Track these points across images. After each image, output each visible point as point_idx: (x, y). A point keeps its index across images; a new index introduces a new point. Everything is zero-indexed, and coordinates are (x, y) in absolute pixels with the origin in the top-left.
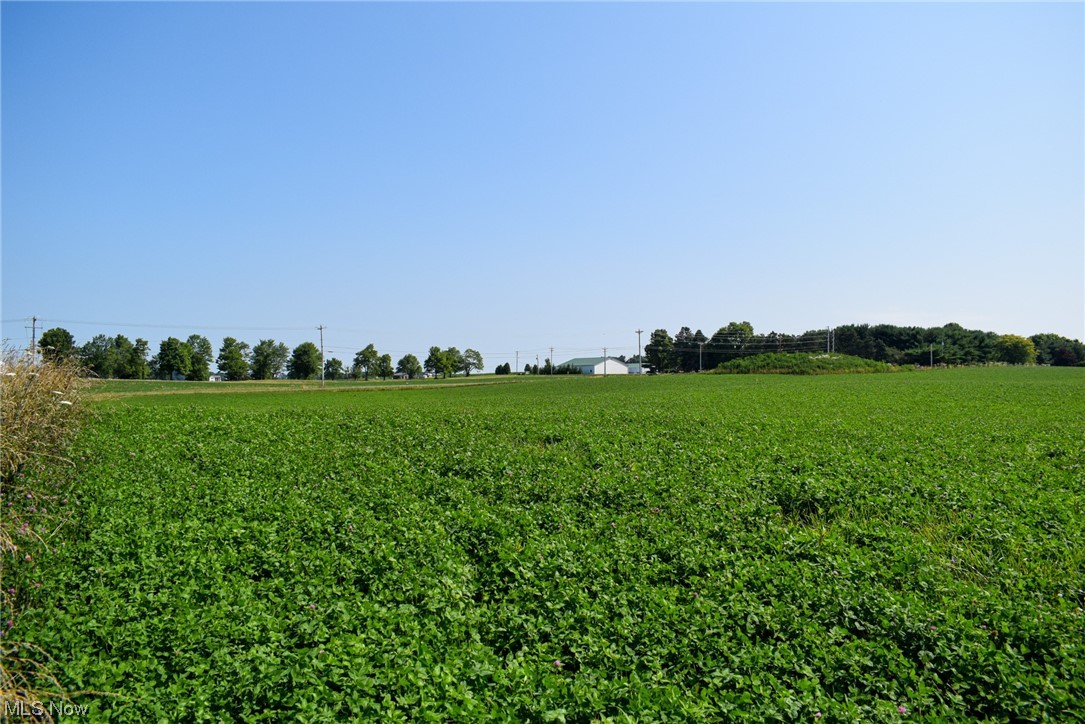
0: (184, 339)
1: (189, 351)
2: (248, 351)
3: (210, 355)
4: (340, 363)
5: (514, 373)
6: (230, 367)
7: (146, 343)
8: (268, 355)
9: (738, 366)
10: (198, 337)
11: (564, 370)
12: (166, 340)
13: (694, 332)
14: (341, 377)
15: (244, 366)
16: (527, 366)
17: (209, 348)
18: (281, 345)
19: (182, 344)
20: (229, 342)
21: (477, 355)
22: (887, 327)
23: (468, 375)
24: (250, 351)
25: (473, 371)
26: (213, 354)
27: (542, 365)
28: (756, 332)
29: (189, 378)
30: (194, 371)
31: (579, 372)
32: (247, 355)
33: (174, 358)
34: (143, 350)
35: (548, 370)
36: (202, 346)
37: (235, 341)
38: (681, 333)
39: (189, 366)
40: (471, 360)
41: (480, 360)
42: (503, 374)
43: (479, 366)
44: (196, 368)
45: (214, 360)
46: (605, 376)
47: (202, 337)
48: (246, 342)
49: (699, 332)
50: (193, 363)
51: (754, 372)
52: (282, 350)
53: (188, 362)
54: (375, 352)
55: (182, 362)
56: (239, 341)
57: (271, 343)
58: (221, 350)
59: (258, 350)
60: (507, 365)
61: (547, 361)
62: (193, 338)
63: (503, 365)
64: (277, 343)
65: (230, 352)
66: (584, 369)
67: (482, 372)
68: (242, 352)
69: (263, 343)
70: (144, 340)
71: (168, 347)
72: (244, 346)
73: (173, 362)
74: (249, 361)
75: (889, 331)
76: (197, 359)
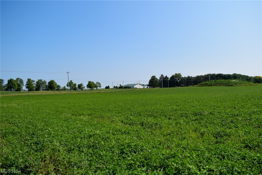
0: (15, 79)
1: (17, 82)
2: (34, 83)
3: (23, 84)
4: (60, 86)
5: (111, 88)
6: (30, 87)
7: (3, 80)
8: (41, 84)
9: (207, 84)
10: (19, 79)
11: (126, 87)
12: (10, 79)
13: (165, 76)
14: (60, 90)
15: (33, 87)
16: (114, 86)
17: (23, 82)
18: (45, 81)
19: (14, 80)
20: (29, 80)
21: (99, 84)
22: (221, 74)
23: (97, 89)
24: (35, 82)
25: (98, 88)
26: (24, 83)
27: (119, 86)
28: (182, 76)
29: (16, 90)
30: (18, 89)
31: (130, 88)
32: (34, 84)
33: (12, 85)
34: (2, 82)
35: (121, 87)
36: (21, 81)
37: (31, 80)
38: (161, 77)
39: (17, 87)
40: (98, 85)
41: (100, 85)
42: (107, 88)
43: (100, 86)
44: (19, 87)
45: (24, 85)
46: (139, 88)
47: (20, 78)
48: (34, 80)
49: (166, 76)
50: (18, 86)
51: (214, 86)
52: (45, 82)
53: (16, 86)
54: (73, 83)
55: (15, 86)
56: (32, 80)
57: (41, 80)
58: (27, 82)
59: (37, 82)
60: (109, 86)
61: (120, 85)
62: (18, 79)
63: (107, 86)
64: (43, 80)
65: (29, 83)
66: (131, 87)
67: (101, 88)
68: (33, 83)
69: (39, 80)
70: (2, 79)
71: (10, 81)
72: (33, 81)
73: (12, 86)
74: (35, 85)
75: (222, 75)
76: (19, 85)
